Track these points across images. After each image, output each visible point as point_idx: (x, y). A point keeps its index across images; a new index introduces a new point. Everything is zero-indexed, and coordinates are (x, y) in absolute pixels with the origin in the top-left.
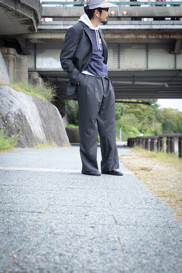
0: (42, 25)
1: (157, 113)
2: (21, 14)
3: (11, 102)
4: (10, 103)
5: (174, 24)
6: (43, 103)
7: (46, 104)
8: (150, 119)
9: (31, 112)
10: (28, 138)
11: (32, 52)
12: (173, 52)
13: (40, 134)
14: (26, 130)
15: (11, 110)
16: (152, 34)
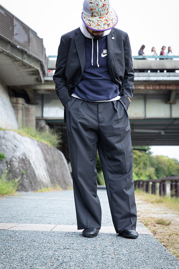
0: (48, 76)
1: (151, 159)
2: (28, 65)
3: (16, 146)
4: (14, 148)
5: (169, 76)
6: (48, 148)
7: (52, 149)
8: (145, 164)
9: (36, 157)
10: (32, 182)
11: (40, 102)
12: (168, 102)
13: (45, 178)
14: (31, 174)
15: (15, 154)
16: (149, 85)
